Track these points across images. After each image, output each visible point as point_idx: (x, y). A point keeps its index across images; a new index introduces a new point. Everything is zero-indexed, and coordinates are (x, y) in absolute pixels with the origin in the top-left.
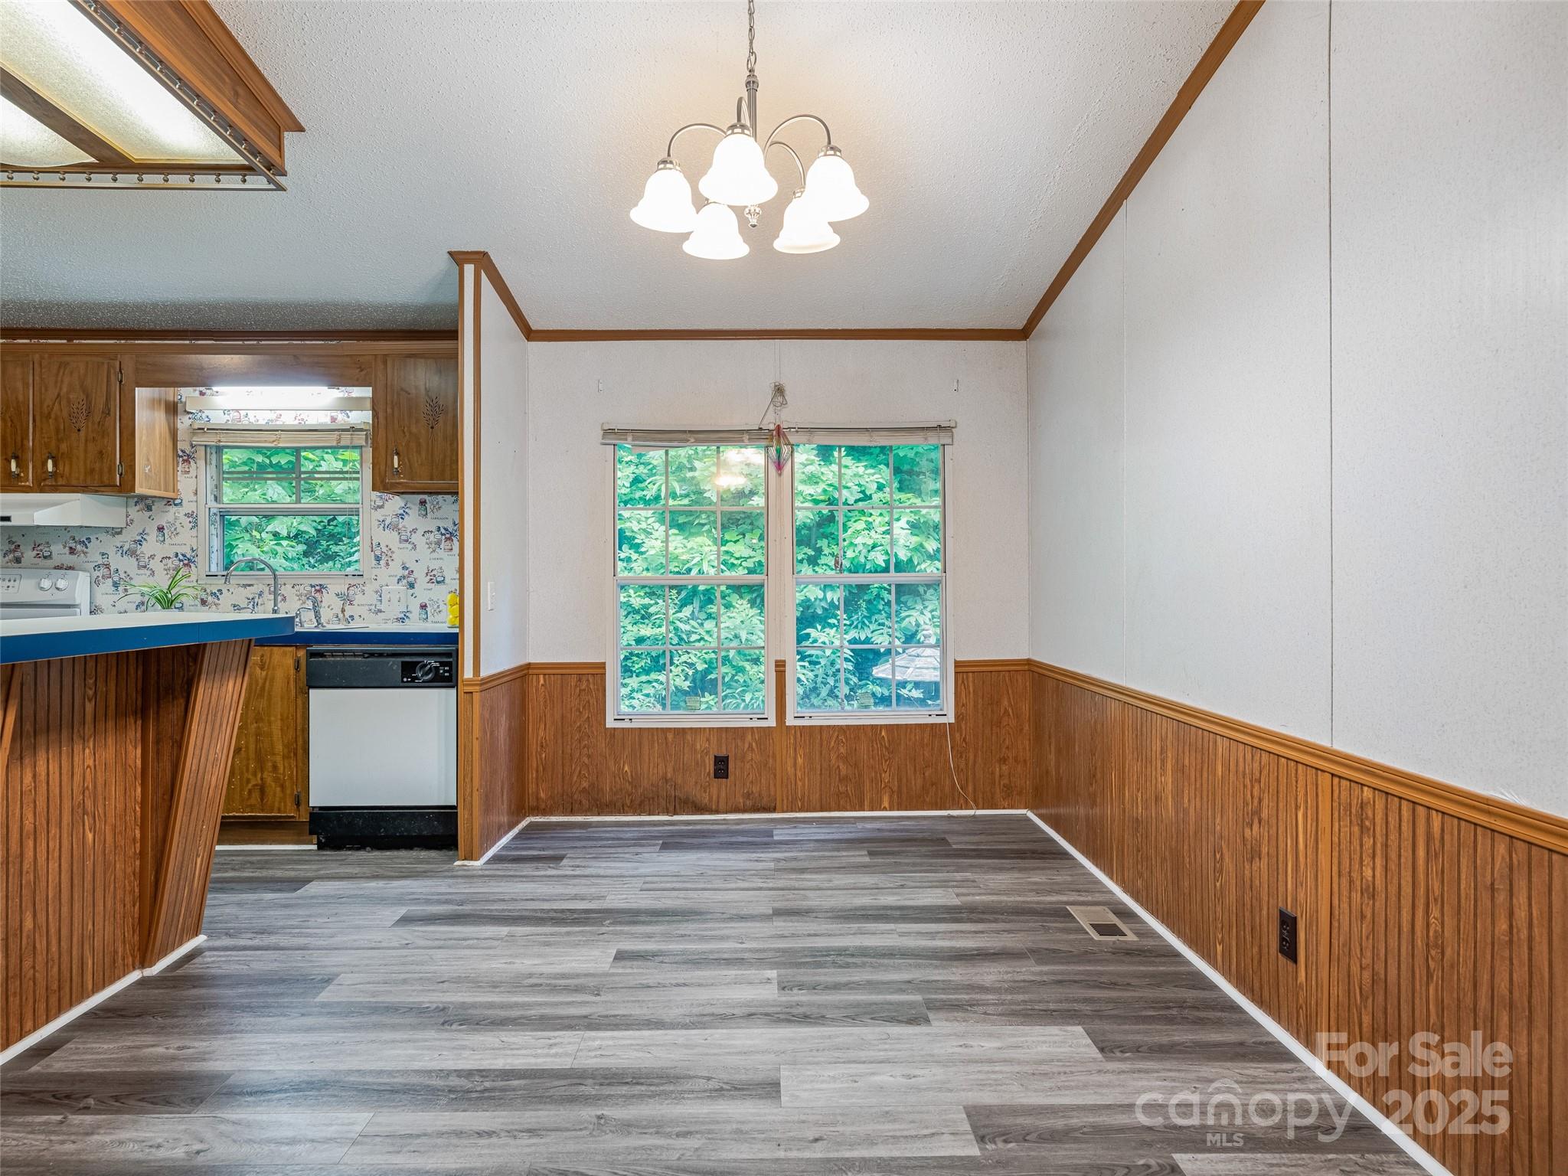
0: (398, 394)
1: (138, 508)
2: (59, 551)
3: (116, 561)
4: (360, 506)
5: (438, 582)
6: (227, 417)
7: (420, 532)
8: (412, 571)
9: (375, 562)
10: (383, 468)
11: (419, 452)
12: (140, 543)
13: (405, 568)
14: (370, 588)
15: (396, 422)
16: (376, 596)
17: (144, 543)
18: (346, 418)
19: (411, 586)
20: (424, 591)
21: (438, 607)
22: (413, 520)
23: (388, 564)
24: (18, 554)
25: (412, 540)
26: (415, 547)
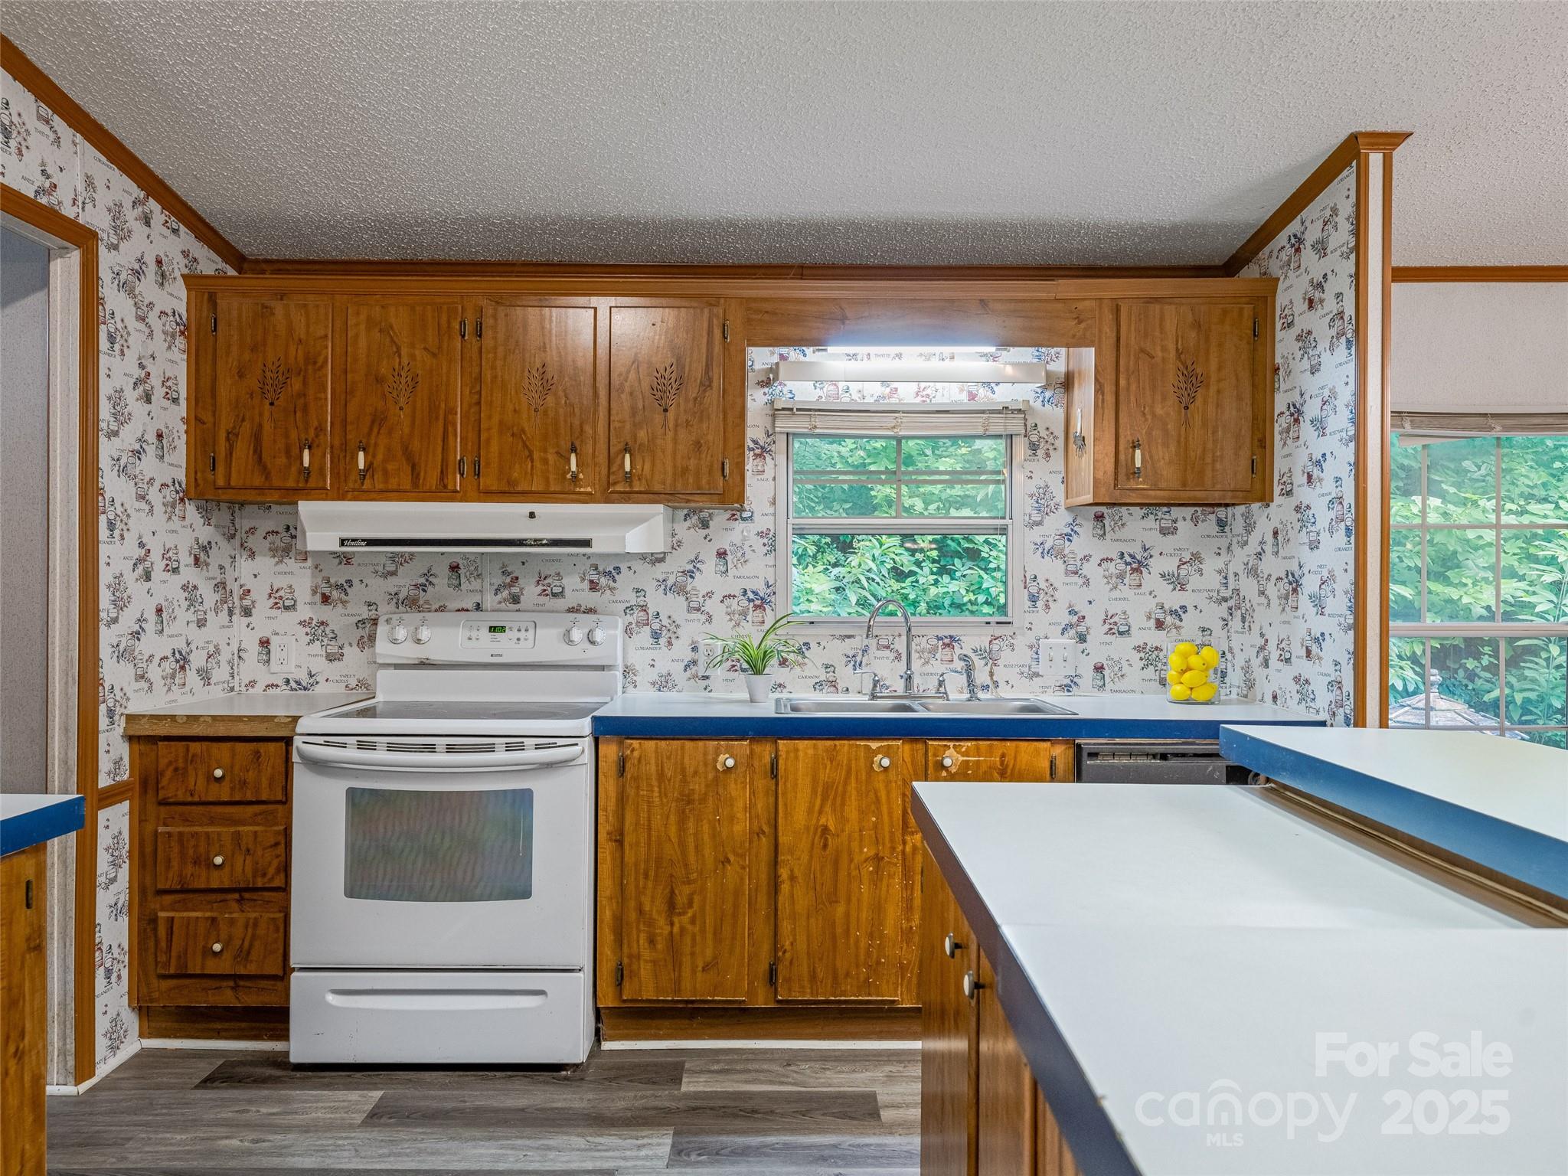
1: (688, 523)
2: (574, 587)
3: (656, 601)
4: (1007, 521)
5: (1121, 633)
6: (819, 392)
7: (1095, 560)
8: (1084, 617)
9: (1029, 604)
12: (690, 574)
13: (1072, 612)
14: (1021, 642)
15: (1132, 398)
16: (1030, 653)
17: (697, 575)
18: (989, 393)
19: (1082, 638)
20: (1101, 647)
21: (1120, 669)
22: (1084, 542)
23: (1047, 607)
24: (515, 590)
25: (1084, 572)
26: (1087, 582)
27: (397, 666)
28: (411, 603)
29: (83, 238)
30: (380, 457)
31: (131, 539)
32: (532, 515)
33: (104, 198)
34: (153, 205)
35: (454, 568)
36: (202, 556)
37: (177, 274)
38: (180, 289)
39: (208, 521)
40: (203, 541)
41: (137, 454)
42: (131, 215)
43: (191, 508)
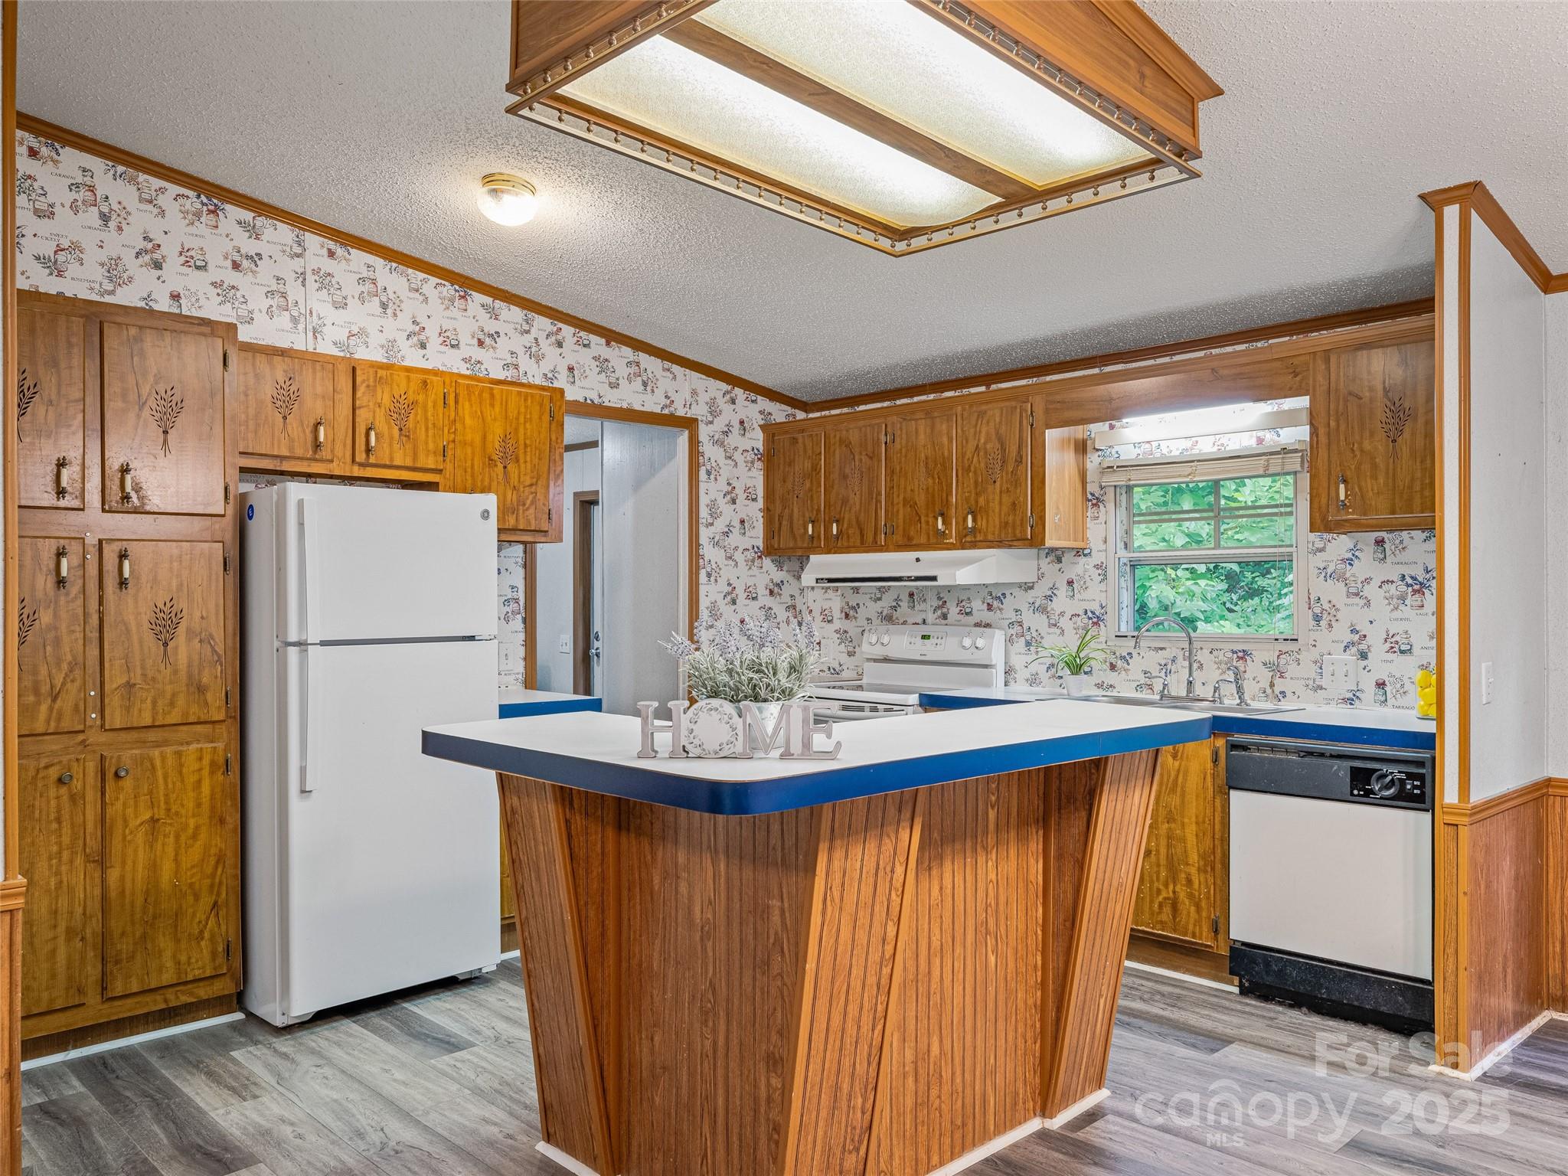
0: (1346, 401)
1: (1048, 560)
2: (978, 607)
3: (1028, 618)
4: (1293, 549)
5: (1402, 652)
6: (1138, 451)
7: (1376, 583)
8: (1365, 636)
9: (1314, 623)
10: (1324, 501)
11: (1374, 477)
12: (1049, 598)
13: (1354, 631)
14: (1307, 657)
15: (1342, 437)
16: (1316, 668)
17: (1054, 599)
18: (1275, 437)
19: (1364, 656)
20: (1381, 664)
21: (1402, 686)
22: (1366, 566)
23: (1330, 626)
24: (945, 610)
25: (1365, 593)
26: (1368, 603)
27: (875, 661)
28: (889, 619)
29: (689, 424)
30: (845, 526)
31: (722, 582)
32: (918, 560)
33: (704, 398)
34: (738, 391)
35: (911, 595)
36: (776, 590)
37: (756, 426)
38: (759, 435)
39: (780, 568)
40: (777, 580)
41: (726, 534)
42: (721, 402)
43: (767, 562)
